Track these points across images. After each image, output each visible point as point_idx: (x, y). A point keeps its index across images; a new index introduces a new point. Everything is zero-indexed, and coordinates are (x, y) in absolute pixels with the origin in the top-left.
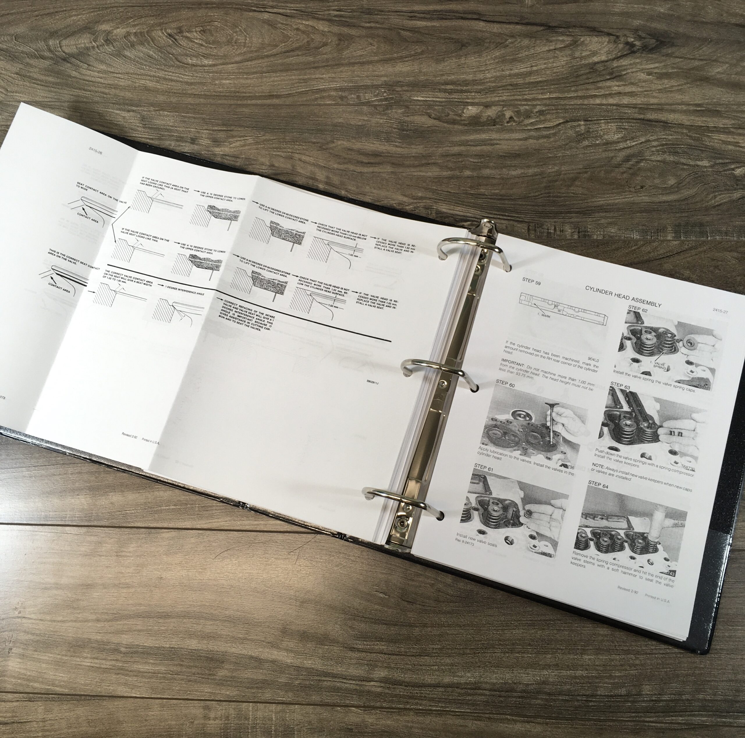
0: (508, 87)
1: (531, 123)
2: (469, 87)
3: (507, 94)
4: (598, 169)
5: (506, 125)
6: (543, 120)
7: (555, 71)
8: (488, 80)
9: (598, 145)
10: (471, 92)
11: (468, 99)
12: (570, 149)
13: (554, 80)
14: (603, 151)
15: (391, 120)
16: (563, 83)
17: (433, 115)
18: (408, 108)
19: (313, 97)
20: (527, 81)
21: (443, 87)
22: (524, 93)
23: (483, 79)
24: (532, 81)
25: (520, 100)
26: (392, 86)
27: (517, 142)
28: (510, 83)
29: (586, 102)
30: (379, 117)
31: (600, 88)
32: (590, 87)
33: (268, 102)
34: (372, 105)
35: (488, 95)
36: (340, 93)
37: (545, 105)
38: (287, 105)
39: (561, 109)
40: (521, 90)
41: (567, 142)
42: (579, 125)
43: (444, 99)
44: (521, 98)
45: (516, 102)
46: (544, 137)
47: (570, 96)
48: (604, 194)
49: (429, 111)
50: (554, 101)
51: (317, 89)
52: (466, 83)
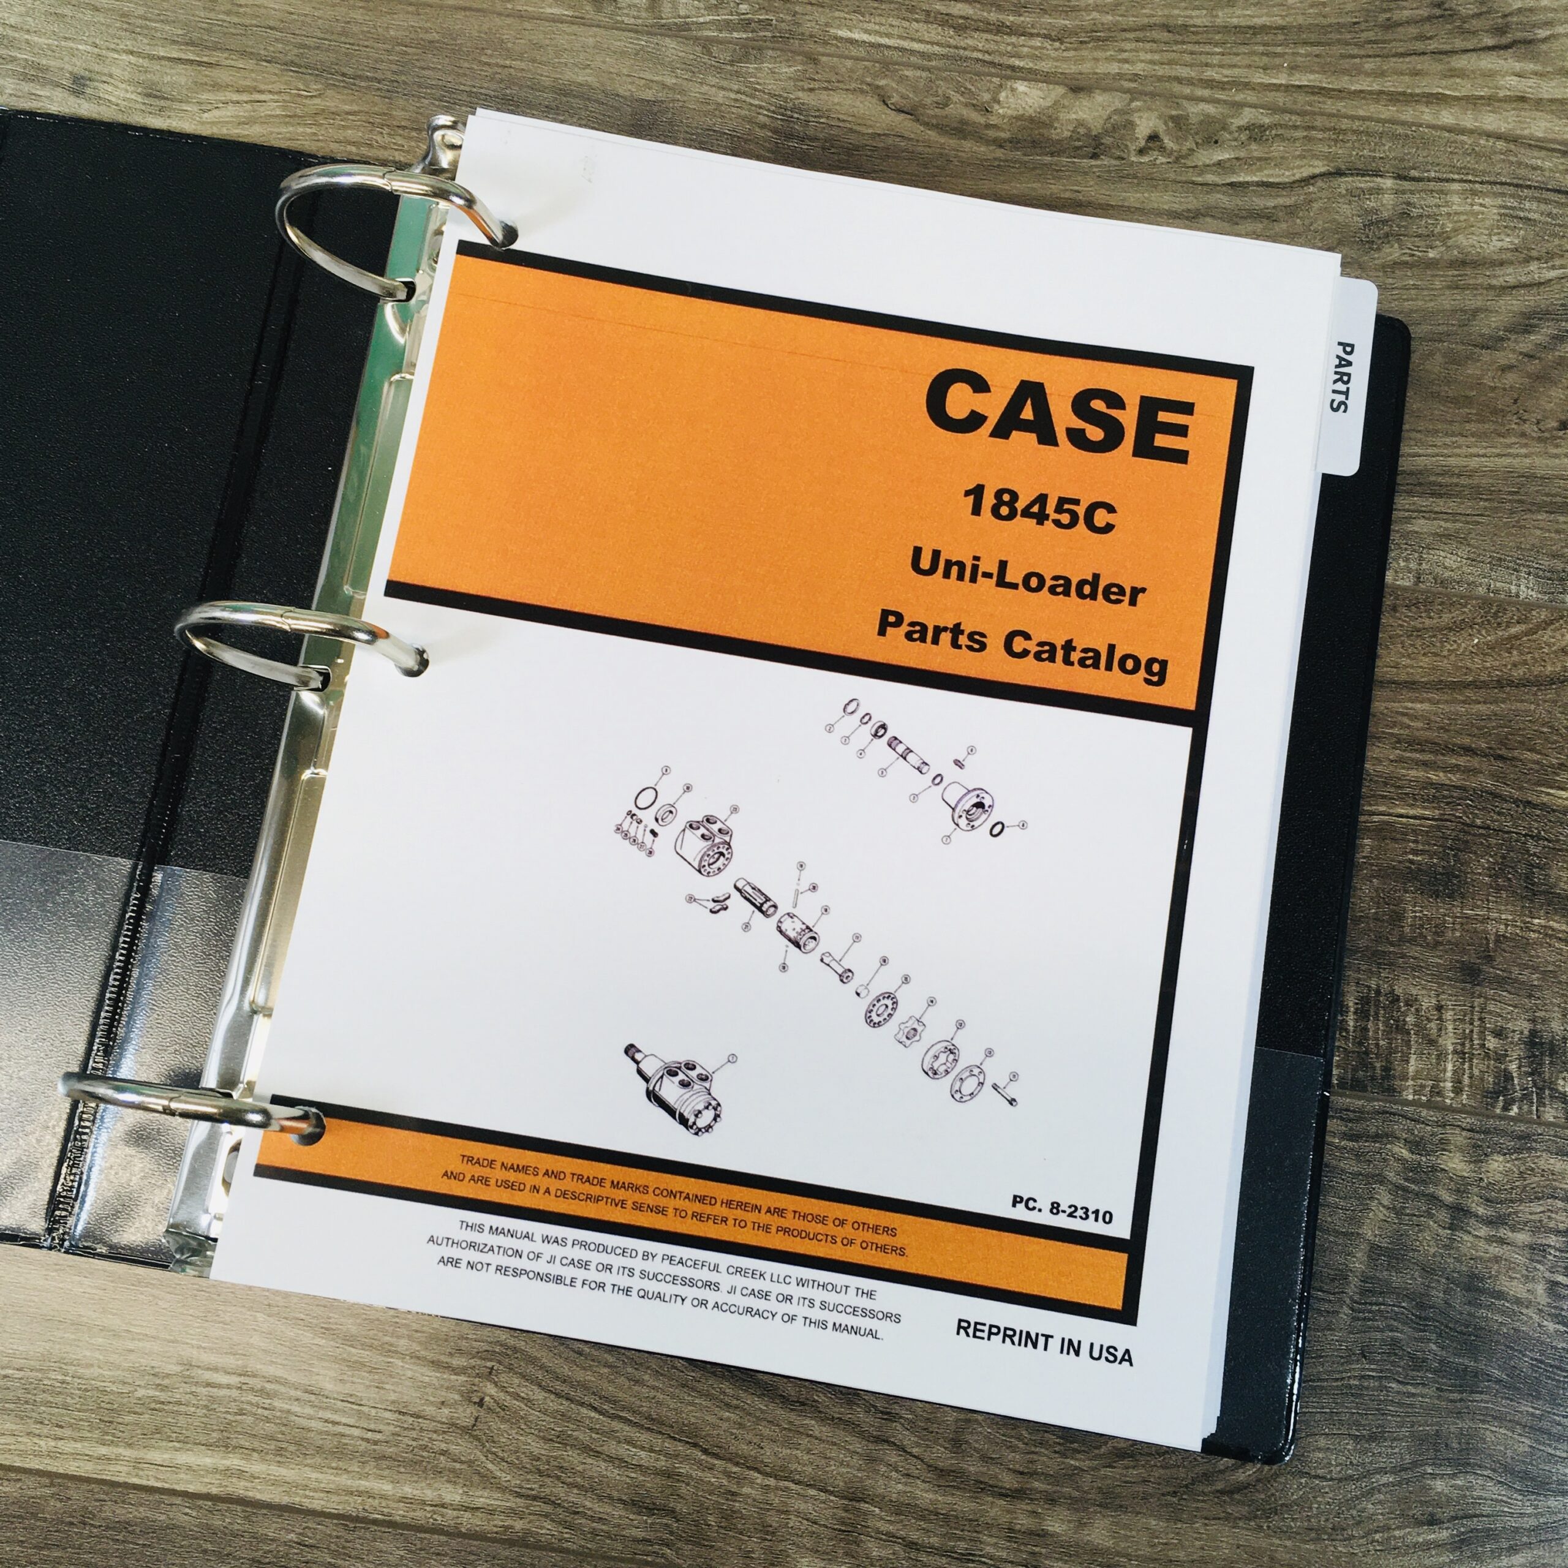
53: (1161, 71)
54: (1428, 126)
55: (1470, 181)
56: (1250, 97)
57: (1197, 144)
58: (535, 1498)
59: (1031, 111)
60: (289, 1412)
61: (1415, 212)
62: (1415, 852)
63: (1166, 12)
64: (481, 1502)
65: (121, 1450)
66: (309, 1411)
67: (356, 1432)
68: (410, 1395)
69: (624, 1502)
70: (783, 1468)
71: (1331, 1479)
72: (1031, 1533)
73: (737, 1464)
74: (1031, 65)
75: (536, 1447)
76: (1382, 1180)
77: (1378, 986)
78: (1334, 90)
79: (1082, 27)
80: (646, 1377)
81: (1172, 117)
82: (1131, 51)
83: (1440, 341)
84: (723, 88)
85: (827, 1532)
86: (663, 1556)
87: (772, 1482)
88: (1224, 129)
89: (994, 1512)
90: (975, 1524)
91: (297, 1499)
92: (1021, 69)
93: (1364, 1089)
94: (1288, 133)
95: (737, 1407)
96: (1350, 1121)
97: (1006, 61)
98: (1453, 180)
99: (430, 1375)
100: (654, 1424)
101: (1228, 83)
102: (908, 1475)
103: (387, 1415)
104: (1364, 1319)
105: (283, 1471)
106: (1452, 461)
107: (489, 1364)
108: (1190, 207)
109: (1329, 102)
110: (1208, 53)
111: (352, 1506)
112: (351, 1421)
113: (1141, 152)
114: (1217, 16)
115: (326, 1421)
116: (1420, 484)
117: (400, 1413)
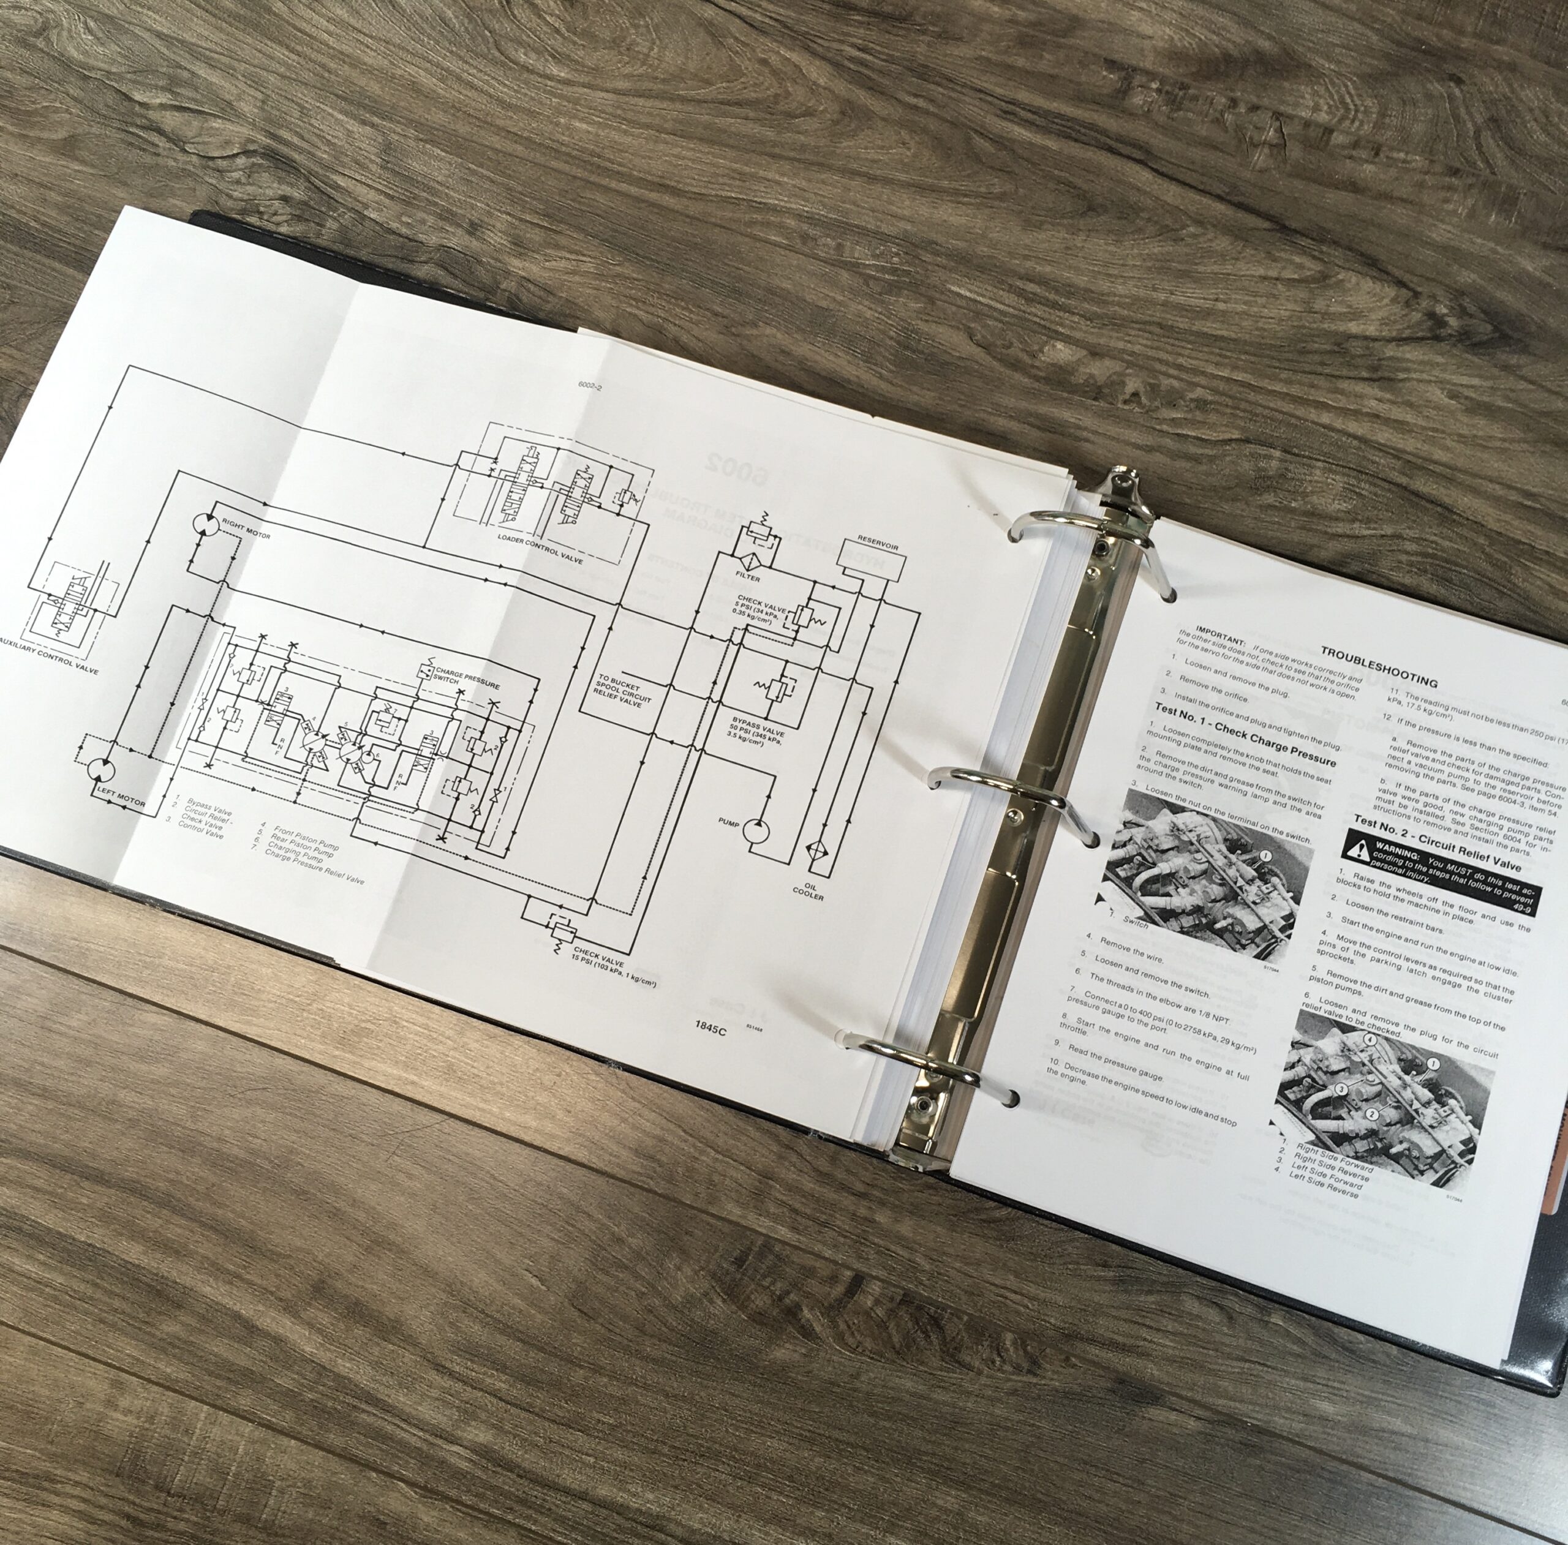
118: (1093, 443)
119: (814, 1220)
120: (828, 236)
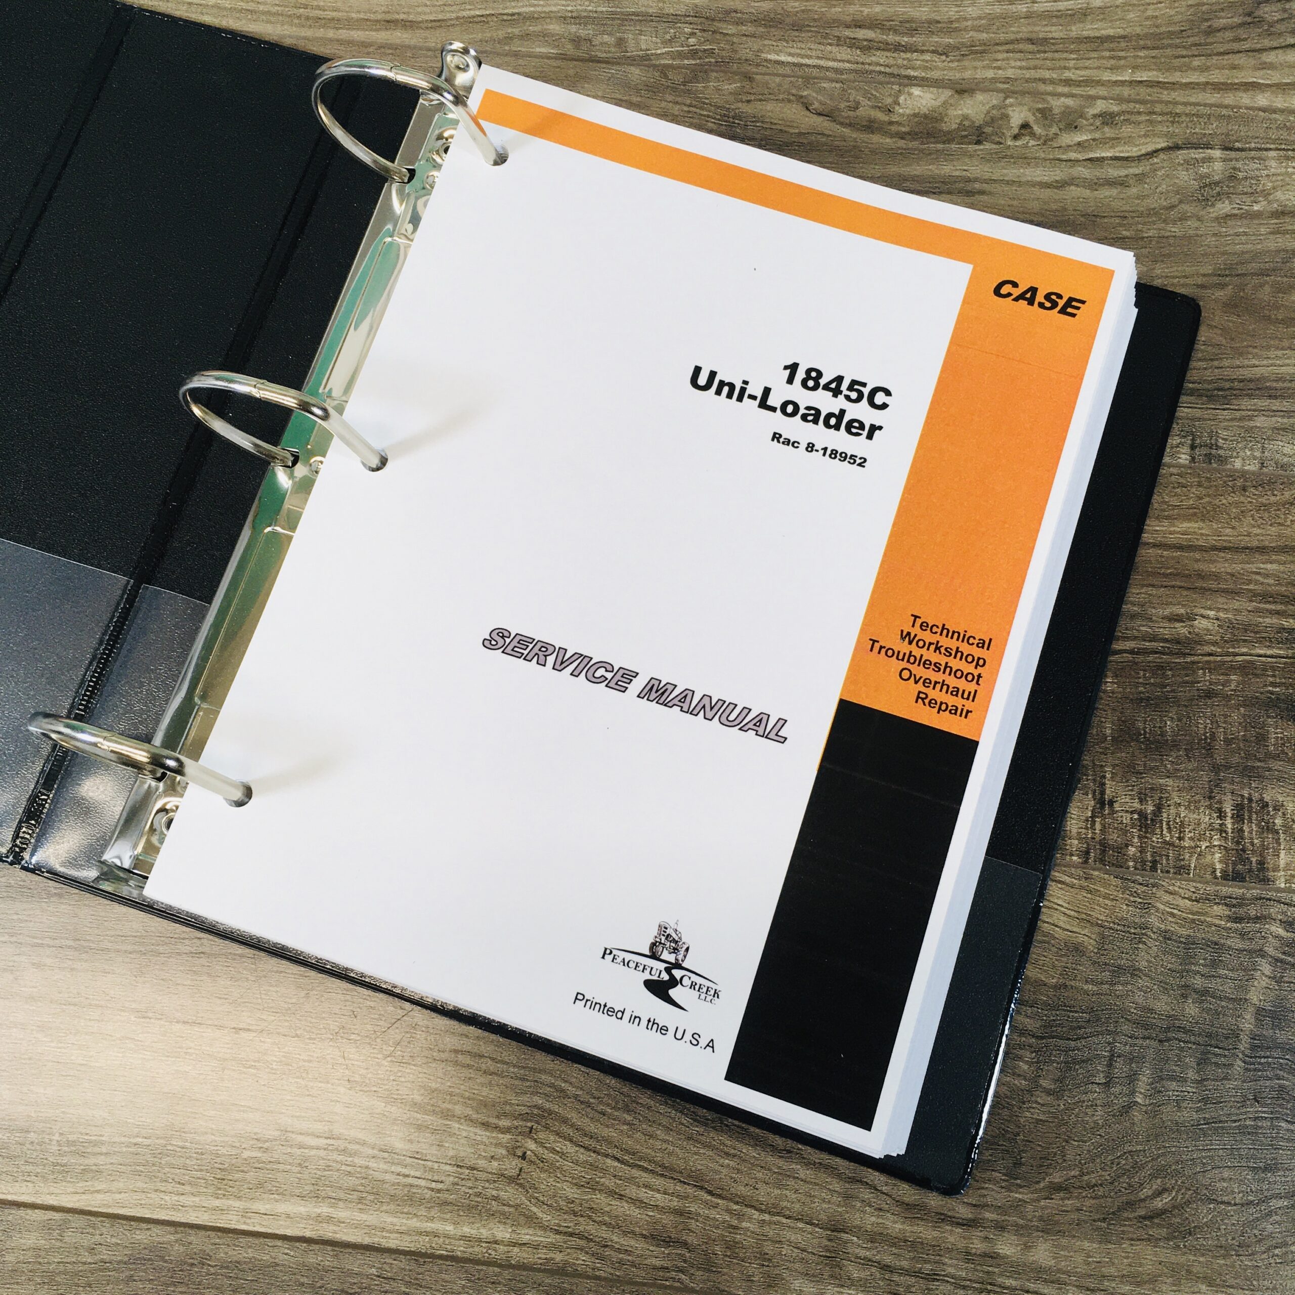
0: (1021, 46)
1: (1079, 144)
2: (917, 39)
3: (1019, 64)
4: (1256, 281)
5: (1009, 143)
6: (1114, 139)
7: (1149, 13)
8: (969, 23)
9: (1258, 215)
10: (923, 52)
11: (913, 68)
12: (1180, 219)
13: (1146, 36)
14: (1271, 233)
15: (702, 109)
16: (1170, 46)
17: (816, 105)
18: (751, 79)
19: (500, 33)
20: (1073, 34)
21: (848, 33)
22: (1062, 63)
23: (957, 20)
24: (1085, 33)
25: (1052, 82)
26: (713, 20)
27: (1036, 190)
28: (1028, 36)
29: (1229, 99)
30: (670, 98)
31: (1271, 66)
32: (1242, 62)
33: (382, 36)
34: (655, 66)
35: (966, 63)
36: (573, 29)
37: (1120, 99)
38: (429, 49)
39: (1162, 114)
40: (1056, 55)
41: (1175, 200)
42: (1210, 159)
43: (847, 65)
44: (1055, 76)
45: (1042, 87)
46: (1111, 183)
47: (1188, 80)
48: (1268, 348)
49: (805, 93)
50: (1143, 91)
51: (513, 15)
52: (911, 27)
53: (1028, 74)
54: (1247, 108)
55: (1284, 149)
56: (1102, 91)
57: (1060, 129)
58: (571, 1235)
59: (925, 110)
60: (367, 1167)
61: (1241, 175)
62: (1273, 684)
63: (1030, 29)
64: (526, 1238)
65: (230, 1202)
66: (383, 1166)
67: (423, 1183)
68: (465, 1152)
69: (644, 1236)
70: (775, 1206)
71: (1235, 1205)
72: (985, 1255)
73: (737, 1203)
74: (923, 74)
75: (571, 1192)
76: (1261, 953)
77: (1250, 794)
78: (1168, 83)
79: (963, 44)
80: (658, 1132)
81: (1039, 110)
82: (1003, 60)
83: (1267, 275)
84: (677, 103)
85: (815, 1258)
86: (679, 1280)
87: (767, 1217)
88: (1081, 116)
89: (951, 1239)
90: (937, 1249)
91: (376, 1240)
92: (916, 78)
93: (1243, 880)
94: (1133, 118)
95: (734, 1156)
96: (1234, 906)
97: (904, 72)
98: (1270, 149)
99: (482, 1135)
100: (667, 1171)
101: (1083, 81)
102: (880, 1209)
103: (448, 1168)
104: (1255, 1070)
105: (364, 1217)
106: (1283, 370)
107: (529, 1124)
108: (1057, 178)
109: (1165, 93)
110: (1066, 59)
111: (421, 1244)
112: (418, 1174)
113: (1016, 137)
114: (1071, 30)
115: (398, 1174)
116: (1259, 389)
117: (458, 1166)
118: (990, 193)
119: (917, 1274)
120: (603, 33)
